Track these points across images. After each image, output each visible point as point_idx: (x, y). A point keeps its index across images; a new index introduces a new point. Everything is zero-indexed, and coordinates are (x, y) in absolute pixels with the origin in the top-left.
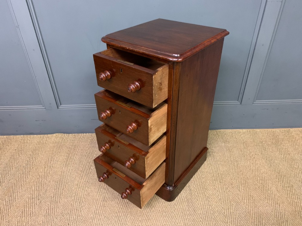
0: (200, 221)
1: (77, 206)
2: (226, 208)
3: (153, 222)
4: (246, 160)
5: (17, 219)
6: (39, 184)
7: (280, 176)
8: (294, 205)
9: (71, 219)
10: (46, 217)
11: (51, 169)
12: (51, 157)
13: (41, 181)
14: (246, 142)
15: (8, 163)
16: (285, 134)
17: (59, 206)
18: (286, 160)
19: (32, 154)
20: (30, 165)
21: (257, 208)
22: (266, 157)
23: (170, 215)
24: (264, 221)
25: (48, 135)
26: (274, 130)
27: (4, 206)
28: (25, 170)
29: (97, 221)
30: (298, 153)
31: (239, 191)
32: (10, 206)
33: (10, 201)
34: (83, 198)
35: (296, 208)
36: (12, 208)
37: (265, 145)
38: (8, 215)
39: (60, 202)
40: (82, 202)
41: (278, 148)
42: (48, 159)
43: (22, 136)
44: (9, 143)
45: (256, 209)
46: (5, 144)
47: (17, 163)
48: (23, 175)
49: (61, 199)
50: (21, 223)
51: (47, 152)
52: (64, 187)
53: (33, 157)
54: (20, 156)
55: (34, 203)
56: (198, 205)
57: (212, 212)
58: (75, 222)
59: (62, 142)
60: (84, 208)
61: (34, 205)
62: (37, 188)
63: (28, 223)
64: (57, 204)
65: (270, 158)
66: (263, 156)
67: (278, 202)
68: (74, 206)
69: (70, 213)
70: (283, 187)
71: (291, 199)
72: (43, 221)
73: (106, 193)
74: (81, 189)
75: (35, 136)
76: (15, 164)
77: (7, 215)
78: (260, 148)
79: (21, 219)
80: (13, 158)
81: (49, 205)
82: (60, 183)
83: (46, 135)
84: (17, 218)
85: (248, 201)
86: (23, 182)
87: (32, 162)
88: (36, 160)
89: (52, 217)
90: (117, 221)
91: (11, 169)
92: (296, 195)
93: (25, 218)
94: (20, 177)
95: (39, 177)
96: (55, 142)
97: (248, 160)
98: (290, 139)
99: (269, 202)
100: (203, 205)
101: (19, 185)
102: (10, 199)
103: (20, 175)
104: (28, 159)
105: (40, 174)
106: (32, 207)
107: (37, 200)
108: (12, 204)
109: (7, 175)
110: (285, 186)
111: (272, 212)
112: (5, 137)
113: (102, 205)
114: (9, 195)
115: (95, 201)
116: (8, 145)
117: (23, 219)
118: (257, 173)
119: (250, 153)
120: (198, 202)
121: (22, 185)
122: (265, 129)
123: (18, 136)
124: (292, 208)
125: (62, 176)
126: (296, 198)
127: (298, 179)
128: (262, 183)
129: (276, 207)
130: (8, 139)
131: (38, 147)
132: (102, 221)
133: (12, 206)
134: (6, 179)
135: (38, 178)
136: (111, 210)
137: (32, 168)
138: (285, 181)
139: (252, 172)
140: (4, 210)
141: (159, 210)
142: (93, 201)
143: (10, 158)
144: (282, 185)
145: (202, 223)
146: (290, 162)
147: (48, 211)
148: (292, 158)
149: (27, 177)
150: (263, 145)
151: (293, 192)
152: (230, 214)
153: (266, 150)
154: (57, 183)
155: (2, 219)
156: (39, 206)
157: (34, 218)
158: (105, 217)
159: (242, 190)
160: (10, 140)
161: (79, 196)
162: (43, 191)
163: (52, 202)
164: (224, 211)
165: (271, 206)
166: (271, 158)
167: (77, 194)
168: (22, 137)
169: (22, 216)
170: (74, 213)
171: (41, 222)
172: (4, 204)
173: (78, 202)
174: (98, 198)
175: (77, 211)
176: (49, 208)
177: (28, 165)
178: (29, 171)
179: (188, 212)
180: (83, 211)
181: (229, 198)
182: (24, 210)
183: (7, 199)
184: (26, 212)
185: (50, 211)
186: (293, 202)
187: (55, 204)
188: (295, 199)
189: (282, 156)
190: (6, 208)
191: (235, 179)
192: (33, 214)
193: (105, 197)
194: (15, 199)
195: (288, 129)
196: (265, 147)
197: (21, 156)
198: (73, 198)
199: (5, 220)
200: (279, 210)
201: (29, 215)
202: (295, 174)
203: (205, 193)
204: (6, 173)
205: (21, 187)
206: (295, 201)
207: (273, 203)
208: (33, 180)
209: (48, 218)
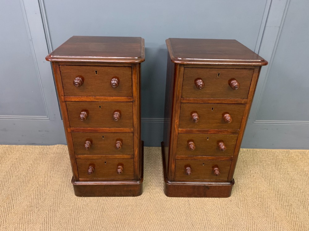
1: (75, 216)
2: (224, 224)
4: (246, 178)
5: (14, 226)
6: (38, 193)
7: (279, 194)
8: (293, 224)
9: (68, 228)
10: (43, 225)
11: (51, 179)
12: (51, 167)
13: (40, 190)
14: (246, 161)
15: (9, 171)
16: (285, 154)
17: (57, 215)
18: (285, 180)
19: (32, 164)
20: (30, 174)
21: (256, 225)
22: (266, 176)
23: (168, 228)
25: (50, 146)
26: (274, 150)
27: (2, 212)
28: (25, 179)
30: (298, 173)
31: (238, 208)
32: (8, 213)
33: (8, 208)
34: (81, 208)
35: (295, 226)
36: (10, 215)
37: (265, 164)
38: (6, 221)
39: (58, 211)
40: (80, 212)
41: (277, 168)
42: (48, 169)
43: (24, 146)
44: (10, 152)
45: (255, 226)
46: (6, 152)
47: (17, 172)
48: (23, 183)
49: (60, 208)
50: (18, 229)
51: (48, 162)
52: (63, 196)
53: (34, 166)
55: (32, 211)
56: (197, 219)
57: (210, 227)
59: (63, 153)
60: (82, 218)
61: (32, 212)
62: (36, 196)
64: (55, 212)
65: (269, 177)
66: (263, 175)
67: (277, 220)
68: (72, 215)
69: (68, 222)
70: (282, 206)
71: (290, 218)
72: (40, 229)
73: (105, 204)
74: (80, 200)
75: (37, 146)
76: (16, 173)
77: (4, 221)
78: (259, 167)
79: (18, 226)
80: (13, 166)
81: (48, 214)
82: (60, 193)
83: (47, 146)
84: (14, 224)
85: (246, 218)
86: (22, 190)
87: (32, 171)
88: (36, 169)
89: (49, 225)
91: (11, 177)
92: (295, 214)
93: (23, 225)
94: (19, 185)
95: (39, 186)
96: (56, 152)
97: (247, 178)
98: (289, 160)
99: (267, 220)
100: (201, 220)
101: (18, 193)
102: (9, 206)
103: (19, 183)
104: (29, 168)
105: (40, 183)
106: (30, 215)
107: (36, 209)
108: (10, 211)
109: (7, 183)
110: (284, 204)
111: (271, 229)
112: (7, 146)
113: (100, 216)
114: (8, 203)
115: (93, 211)
116: (10, 154)
117: (20, 226)
118: (256, 191)
119: (250, 172)
121: (21, 193)
122: (265, 150)
123: (20, 146)
124: (291, 226)
125: (62, 186)
126: (295, 217)
127: (297, 198)
128: (261, 201)
129: (274, 224)
130: (10, 148)
131: (39, 157)
133: (10, 213)
135: (37, 187)
136: (109, 221)
137: (32, 176)
138: (284, 200)
139: (252, 190)
141: (158, 223)
142: (92, 211)
143: (11, 166)
144: (281, 204)
146: (290, 182)
147: (45, 220)
148: (291, 178)
149: (27, 185)
150: (263, 164)
151: (291, 211)
153: (265, 170)
154: (56, 193)
156: (37, 214)
157: (32, 225)
158: (103, 227)
159: (241, 207)
160: (12, 149)
161: (78, 206)
162: (42, 199)
163: (50, 210)
164: (222, 227)
165: (270, 223)
166: (271, 178)
167: (75, 204)
168: (24, 147)
169: (20, 223)
170: (72, 222)
172: (3, 210)
173: (76, 211)
174: (97, 209)
175: (75, 220)
176: (47, 217)
177: (28, 174)
178: (29, 180)
179: (186, 226)
180: (81, 220)
181: (228, 214)
182: (21, 217)
183: (5, 206)
184: (24, 219)
185: (47, 219)
186: (292, 221)
187: (53, 213)
188: (293, 218)
189: (282, 176)
191: (234, 196)
192: (30, 221)
193: (104, 208)
194: (14, 206)
195: (288, 150)
196: (264, 166)
197: (21, 165)
198: (72, 208)
200: (277, 228)
201: (27, 223)
202: (294, 194)
203: (204, 209)
204: (6, 181)
205: (20, 194)
206: (294, 219)
207: (271, 220)
208: (32, 189)
209: (45, 226)
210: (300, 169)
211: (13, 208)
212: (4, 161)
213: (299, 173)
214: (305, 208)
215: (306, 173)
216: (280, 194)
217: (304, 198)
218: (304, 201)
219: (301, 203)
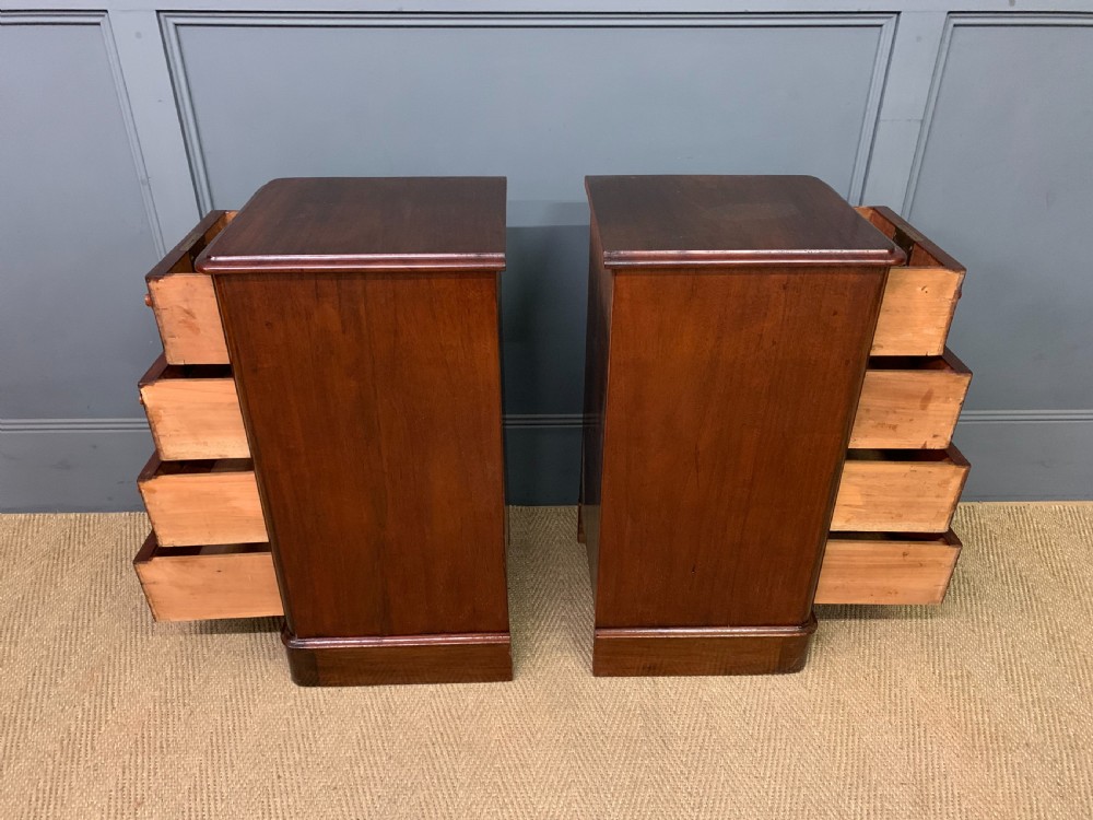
0: (681, 772)
1: (304, 726)
2: (761, 736)
3: (537, 772)
5: (121, 761)
6: (185, 661)
7: (933, 644)
8: (969, 732)
9: (286, 763)
10: (209, 755)
15: (85, 595)
17: (248, 724)
18: (955, 599)
21: (856, 738)
23: (591, 754)
24: (874, 776)
27: (79, 722)
28: (139, 619)
29: (365, 770)
32: (96, 722)
33: (98, 710)
34: (322, 701)
36: (103, 729)
38: (93, 748)
39: (250, 713)
40: (318, 713)
43: (127, 514)
44: (84, 537)
45: (853, 742)
46: (72, 537)
47: (114, 598)
48: (134, 633)
49: (256, 705)
50: (133, 771)
52: (263, 669)
54: (121, 577)
55: (171, 717)
56: (678, 726)
57: (718, 748)
58: (299, 771)
60: (326, 732)
61: (170, 720)
62: (180, 671)
63: (155, 774)
64: (242, 718)
67: (922, 722)
68: (294, 725)
69: (282, 746)
70: (940, 679)
71: (963, 714)
72: (200, 767)
76: (108, 600)
77: (89, 748)
79: (133, 761)
80: (99, 580)
81: (219, 722)
82: (251, 660)
84: (119, 756)
86: (134, 654)
89: (227, 755)
90: (428, 769)
91: (96, 614)
92: (978, 702)
93: (146, 757)
95: (186, 639)
98: (973, 535)
99: (893, 721)
100: (691, 729)
101: (123, 661)
102: (98, 704)
103: (123, 631)
106: (165, 726)
107: (181, 708)
108: (103, 717)
109: (85, 632)
110: (948, 674)
111: (902, 749)
112: (72, 516)
113: (380, 723)
114: (94, 692)
115: (359, 711)
116: (84, 543)
117: (139, 761)
120: (676, 718)
121: (131, 662)
123: (113, 515)
126: (979, 710)
127: (989, 655)
128: (877, 665)
129: (914, 734)
130: (82, 524)
132: (381, 769)
133: (103, 722)
134: (82, 643)
136: (408, 739)
139: (849, 632)
140: (78, 735)
141: (557, 741)
142: (354, 712)
143: (92, 580)
144: (937, 672)
145: (687, 778)
147: (214, 740)
149: (148, 637)
151: (969, 692)
152: (774, 753)
154: (239, 659)
155: (75, 760)
156: (186, 724)
157: (174, 757)
158: (390, 758)
160: (89, 525)
162: (199, 680)
163: (227, 712)
164: (754, 745)
165: (899, 730)
168: (125, 519)
169: (136, 751)
170: (295, 745)
171: (196, 771)
172: (80, 717)
173: (307, 712)
174: (369, 703)
175: (305, 739)
176: (220, 731)
179: (645, 748)
180: (322, 739)
181: (773, 707)
182: (140, 734)
183: (87, 704)
184: (149, 741)
185: (220, 738)
186: (969, 722)
187: (236, 718)
188: (974, 713)
190: (85, 729)
192: (168, 746)
193: (390, 700)
194: (113, 702)
195: (970, 504)
198: (292, 702)
199: (82, 762)
200: (922, 743)
201: (159, 750)
202: (980, 640)
203: (700, 694)
204: (80, 625)
205: (128, 666)
206: (974, 717)
207: (905, 723)
208: (165, 650)
209: (216, 758)
210: (1004, 562)
211: (110, 707)
212: (68, 564)
213: (1002, 576)
214: (1011, 682)
215: (1023, 574)
216: (938, 642)
217: (1011, 653)
218: (1010, 663)
219: (1000, 670)
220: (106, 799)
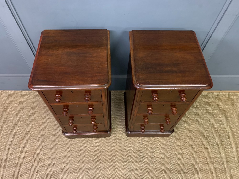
0: (146, 166)
1: (68, 154)
2: (163, 157)
6: (41, 136)
8: (206, 157)
9: (65, 163)
10: (49, 161)
11: (47, 123)
12: (45, 113)
13: (41, 133)
17: (57, 153)
21: (183, 158)
23: (128, 162)
27: (21, 152)
28: (29, 124)
29: (82, 165)
31: (174, 145)
32: (24, 152)
33: (24, 149)
35: (207, 159)
36: (26, 154)
39: (57, 150)
49: (57, 148)
50: (34, 165)
51: (42, 108)
52: (58, 138)
55: (40, 151)
58: (68, 165)
60: (73, 155)
62: (40, 138)
63: (39, 165)
64: (55, 151)
69: (64, 159)
72: (48, 164)
73: (86, 144)
74: (70, 141)
77: (24, 159)
81: (50, 152)
82: (55, 136)
84: (31, 161)
85: (178, 153)
86: (29, 134)
89: (53, 161)
90: (95, 165)
91: (19, 122)
92: (210, 149)
100: (149, 155)
101: (27, 135)
102: (24, 147)
106: (39, 153)
107: (42, 148)
108: (26, 150)
109: (18, 127)
113: (84, 153)
114: (23, 144)
115: (80, 150)
117: (35, 162)
125: (55, 129)
131: (35, 103)
132: (85, 165)
133: (26, 152)
134: (17, 130)
136: (90, 157)
137: (33, 121)
147: (50, 157)
152: (165, 162)
154: (52, 135)
158: (87, 162)
161: (69, 146)
162: (45, 141)
163: (52, 150)
167: (67, 144)
169: (34, 160)
170: (67, 158)
172: (21, 150)
173: (69, 150)
174: (82, 148)
175: (69, 157)
176: (51, 154)
180: (72, 157)
181: (167, 150)
182: (34, 155)
183: (22, 147)
184: (36, 157)
190: (22, 154)
192: (41, 158)
193: (86, 147)
194: (27, 147)
198: (65, 147)
199: (23, 162)
205: (29, 137)
208: (36, 132)
220: (30, 171)
